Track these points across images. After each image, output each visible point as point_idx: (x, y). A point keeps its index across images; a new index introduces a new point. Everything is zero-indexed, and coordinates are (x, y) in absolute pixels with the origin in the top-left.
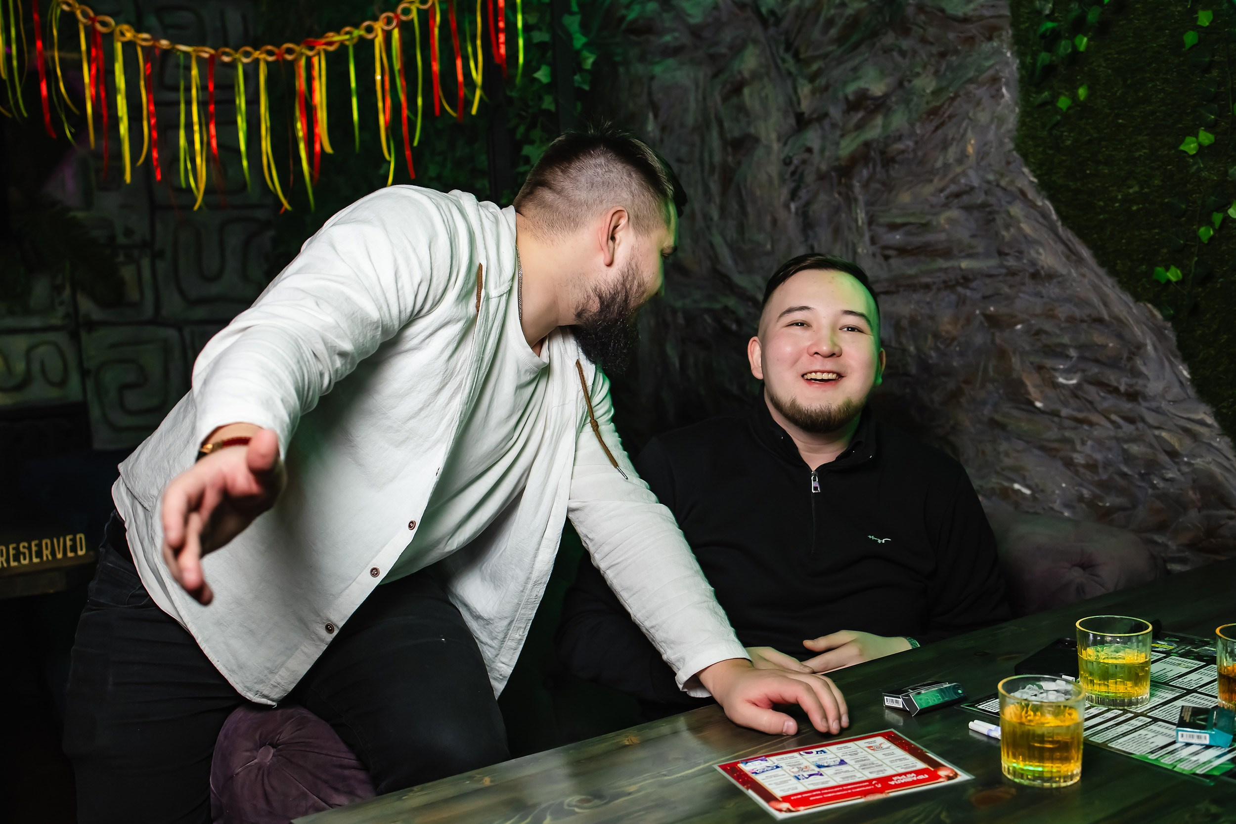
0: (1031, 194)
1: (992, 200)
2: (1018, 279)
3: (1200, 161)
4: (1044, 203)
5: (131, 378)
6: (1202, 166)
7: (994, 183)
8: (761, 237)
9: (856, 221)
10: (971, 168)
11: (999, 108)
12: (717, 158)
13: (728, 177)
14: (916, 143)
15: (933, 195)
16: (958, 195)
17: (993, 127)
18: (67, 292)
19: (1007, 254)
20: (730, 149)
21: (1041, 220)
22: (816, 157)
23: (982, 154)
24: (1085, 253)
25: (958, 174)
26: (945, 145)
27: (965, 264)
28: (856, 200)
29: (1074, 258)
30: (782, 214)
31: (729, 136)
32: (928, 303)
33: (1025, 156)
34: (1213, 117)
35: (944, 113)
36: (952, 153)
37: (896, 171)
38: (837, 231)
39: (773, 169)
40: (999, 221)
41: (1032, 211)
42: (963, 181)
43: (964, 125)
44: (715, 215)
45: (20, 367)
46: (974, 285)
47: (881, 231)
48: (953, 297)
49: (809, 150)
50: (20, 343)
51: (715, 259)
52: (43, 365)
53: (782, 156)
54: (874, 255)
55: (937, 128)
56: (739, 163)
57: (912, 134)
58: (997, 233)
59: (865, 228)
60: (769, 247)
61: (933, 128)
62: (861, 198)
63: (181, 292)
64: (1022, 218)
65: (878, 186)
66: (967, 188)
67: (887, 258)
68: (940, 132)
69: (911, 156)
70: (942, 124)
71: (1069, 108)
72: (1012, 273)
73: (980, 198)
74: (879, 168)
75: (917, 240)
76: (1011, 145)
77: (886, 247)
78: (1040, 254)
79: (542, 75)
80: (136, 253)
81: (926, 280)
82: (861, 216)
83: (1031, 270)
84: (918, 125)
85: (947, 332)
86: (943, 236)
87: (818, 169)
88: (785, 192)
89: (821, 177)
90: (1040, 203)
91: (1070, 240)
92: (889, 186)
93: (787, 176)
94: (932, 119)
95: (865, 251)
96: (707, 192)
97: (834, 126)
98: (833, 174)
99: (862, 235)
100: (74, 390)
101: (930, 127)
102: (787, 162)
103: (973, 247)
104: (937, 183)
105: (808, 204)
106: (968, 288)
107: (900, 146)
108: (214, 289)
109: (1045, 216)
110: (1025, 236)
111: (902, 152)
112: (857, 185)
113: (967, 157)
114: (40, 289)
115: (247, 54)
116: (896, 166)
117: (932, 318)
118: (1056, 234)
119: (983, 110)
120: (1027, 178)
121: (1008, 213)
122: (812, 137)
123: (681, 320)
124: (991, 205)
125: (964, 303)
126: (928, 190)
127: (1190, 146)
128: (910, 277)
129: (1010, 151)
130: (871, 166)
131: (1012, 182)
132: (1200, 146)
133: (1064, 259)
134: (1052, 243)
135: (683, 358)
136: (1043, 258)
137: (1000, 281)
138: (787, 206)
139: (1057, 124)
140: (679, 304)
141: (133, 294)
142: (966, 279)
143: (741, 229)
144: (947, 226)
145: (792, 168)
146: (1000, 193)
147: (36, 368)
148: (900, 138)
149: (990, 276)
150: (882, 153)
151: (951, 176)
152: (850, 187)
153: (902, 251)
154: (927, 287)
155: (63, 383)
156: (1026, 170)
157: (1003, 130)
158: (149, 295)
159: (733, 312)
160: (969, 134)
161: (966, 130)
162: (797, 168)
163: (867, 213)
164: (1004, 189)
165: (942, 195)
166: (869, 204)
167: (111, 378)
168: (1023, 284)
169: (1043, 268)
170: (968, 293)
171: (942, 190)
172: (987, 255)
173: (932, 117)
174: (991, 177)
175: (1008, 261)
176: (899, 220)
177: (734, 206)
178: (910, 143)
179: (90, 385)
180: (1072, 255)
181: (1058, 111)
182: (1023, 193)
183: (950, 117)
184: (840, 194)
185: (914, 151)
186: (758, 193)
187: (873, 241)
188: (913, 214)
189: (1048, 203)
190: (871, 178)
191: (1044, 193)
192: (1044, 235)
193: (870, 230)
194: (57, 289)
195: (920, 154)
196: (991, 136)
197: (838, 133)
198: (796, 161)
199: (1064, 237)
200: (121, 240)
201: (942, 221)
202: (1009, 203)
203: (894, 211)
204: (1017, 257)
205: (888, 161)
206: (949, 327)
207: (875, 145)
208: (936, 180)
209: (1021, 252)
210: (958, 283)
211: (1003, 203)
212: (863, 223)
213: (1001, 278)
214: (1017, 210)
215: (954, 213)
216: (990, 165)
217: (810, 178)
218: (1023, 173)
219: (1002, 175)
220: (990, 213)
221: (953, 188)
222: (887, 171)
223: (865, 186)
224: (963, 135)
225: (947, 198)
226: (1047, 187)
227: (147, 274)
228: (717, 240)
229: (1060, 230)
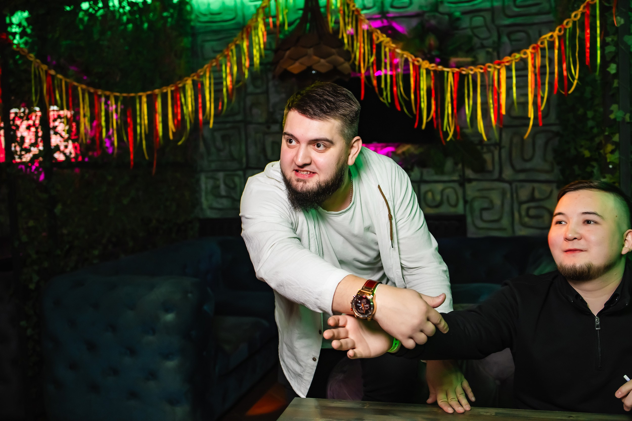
5: (486, 205)
18: (460, 166)
45: (438, 197)
50: (440, 187)
52: (448, 197)
63: (513, 166)
79: (613, 69)
80: (492, 148)
100: (460, 209)
108: (528, 165)
114: (449, 164)
115: (472, 70)
141: (489, 166)
147: (445, 198)
155: (456, 206)
158: (497, 168)
167: (477, 205)
179: (468, 207)
194: (456, 164)
227: (497, 158)
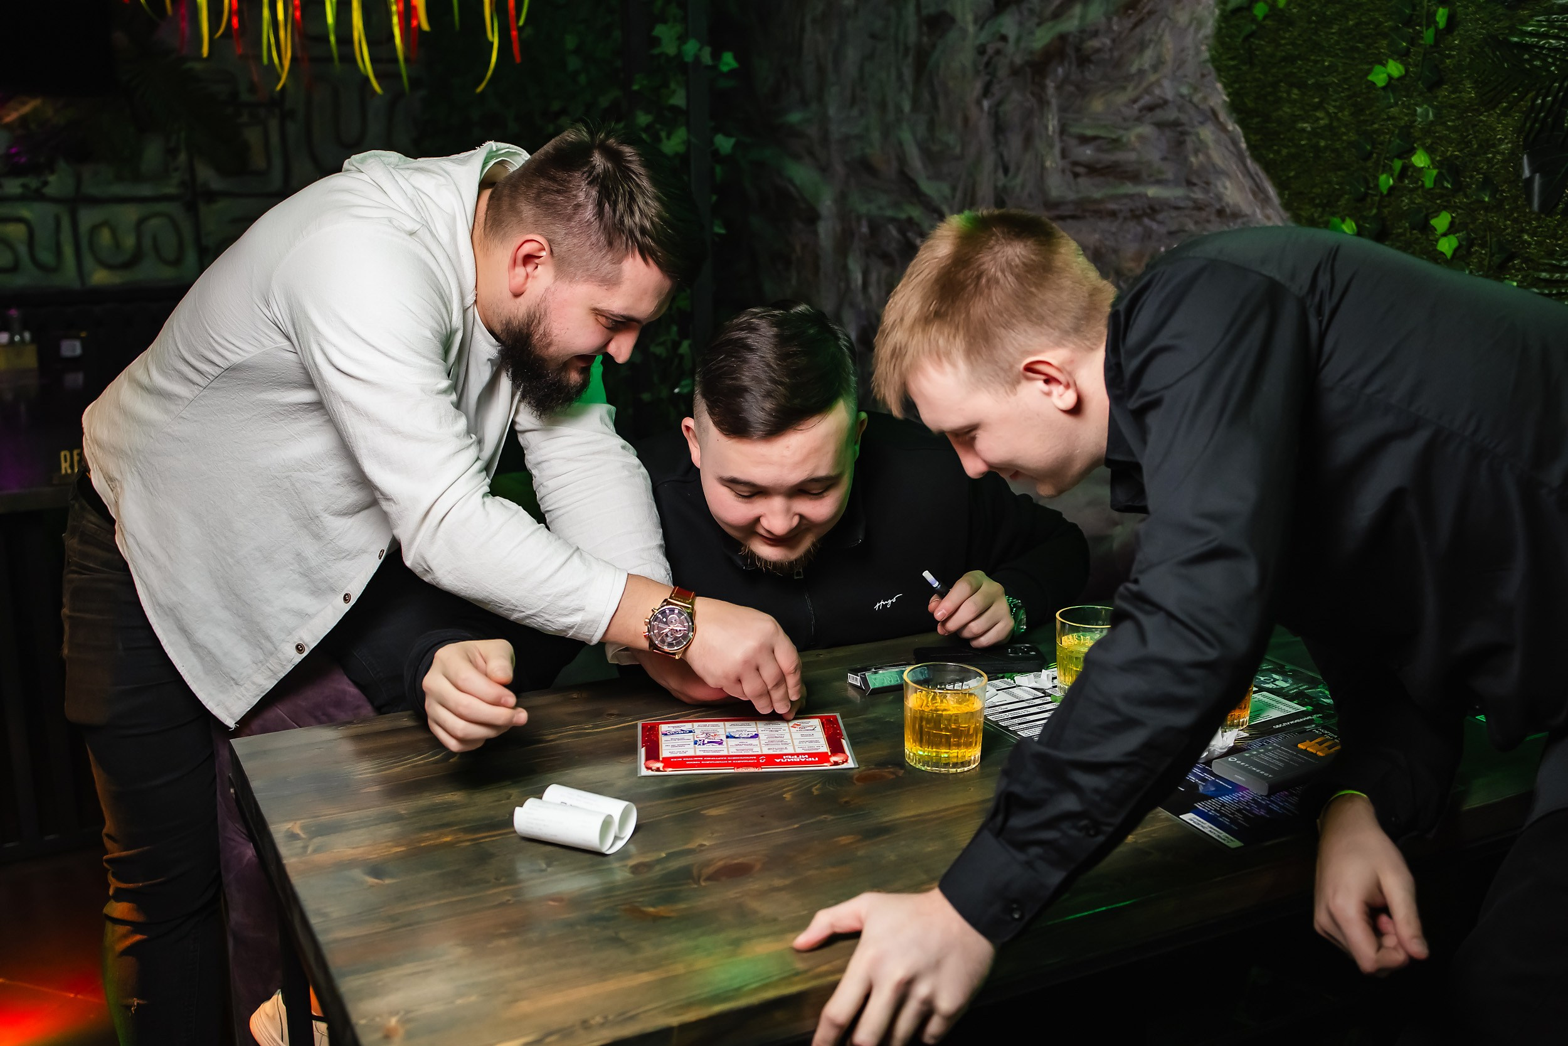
0: (1223, 116)
1: (1184, 118)
2: (1204, 214)
3: (1391, 95)
4: (1234, 128)
6: (1392, 101)
7: (1188, 99)
8: (951, 138)
9: (1046, 128)
10: (1165, 77)
11: (1200, 8)
12: (912, 38)
13: (922, 61)
14: (1114, 41)
15: (1126, 105)
16: (1151, 108)
17: (1192, 30)
18: (183, 157)
19: (1194, 184)
20: (925, 29)
21: (1231, 148)
22: (1010, 48)
23: (1181, 64)
24: (1271, 191)
25: (1151, 85)
26: (1142, 46)
27: (1152, 191)
28: (1048, 103)
29: (1262, 196)
30: (974, 112)
31: (925, 12)
32: (1114, 234)
33: (1218, 70)
34: (1404, 44)
35: (1144, 8)
36: (1149, 55)
37: (1092, 73)
38: (1028, 139)
39: (965, 57)
40: (1189, 146)
41: (1223, 136)
42: (1157, 91)
43: (1163, 24)
44: (907, 107)
45: (129, 242)
46: (1160, 217)
47: (1073, 142)
48: (1139, 229)
49: (1004, 38)
50: (129, 214)
51: (902, 160)
52: (155, 239)
53: (978, 42)
54: (1063, 171)
55: (1136, 25)
56: (934, 46)
57: (1109, 29)
58: (1186, 159)
59: (1056, 138)
60: (958, 150)
61: (1130, 25)
62: (1054, 102)
63: (316, 160)
64: (1211, 144)
65: (1071, 88)
66: (1161, 101)
67: (1076, 175)
68: (1138, 30)
69: (1107, 56)
70: (1140, 22)
71: (1266, 17)
72: (1199, 207)
73: (1171, 114)
74: (1074, 68)
75: (1108, 158)
76: (1206, 55)
77: (1076, 164)
78: (1226, 188)
80: (262, 112)
81: (1112, 206)
82: (1052, 125)
83: (1218, 207)
84: (1115, 19)
85: (1131, 270)
86: (1133, 156)
87: (1012, 63)
88: (978, 86)
89: (1015, 72)
90: (1230, 128)
91: (1257, 174)
92: (1083, 91)
93: (981, 68)
94: (1131, 14)
95: (1054, 165)
96: (900, 76)
97: (1031, 11)
98: (1028, 70)
99: (1051, 146)
100: (190, 269)
101: (1128, 23)
102: (981, 50)
103: (1160, 172)
104: (1130, 93)
105: (1000, 103)
106: (1153, 220)
107: (1095, 43)
109: (1235, 143)
110: (1214, 165)
111: (1098, 51)
112: (1051, 86)
113: (1163, 63)
114: (152, 153)
116: (1092, 67)
117: (1115, 251)
118: (1245, 165)
119: (1183, 9)
120: (1218, 97)
121: (1197, 135)
122: (1008, 24)
123: (865, 229)
124: (1182, 124)
125: (1150, 237)
126: (1121, 98)
127: (1379, 77)
128: (1096, 201)
129: (1205, 62)
130: (1066, 64)
131: (1205, 99)
132: (1390, 77)
133: (1250, 196)
134: (1240, 176)
135: (866, 274)
136: (1228, 192)
137: (1186, 216)
138: (979, 103)
139: (1252, 34)
140: (863, 208)
141: (258, 161)
142: (1153, 209)
143: (931, 125)
144: (1137, 145)
145: (985, 59)
146: (1192, 111)
147: (147, 243)
148: (1095, 34)
149: (1177, 208)
150: (1078, 50)
151: (1144, 84)
152: (1043, 87)
153: (1093, 170)
154: (1113, 214)
155: (178, 263)
156: (1219, 86)
157: (1200, 36)
158: (277, 162)
159: (918, 225)
160: (1167, 38)
161: (1164, 31)
162: (991, 58)
163: (1059, 121)
164: (1196, 107)
165: (1136, 106)
166: (1063, 109)
168: (1208, 221)
169: (1228, 205)
170: (1154, 226)
171: (1135, 101)
172: (1177, 183)
173: (1130, 12)
174: (1185, 90)
175: (1194, 192)
176: (1089, 132)
177: (926, 97)
178: (1108, 42)
180: (1258, 191)
181: (1254, 19)
182: (1214, 114)
183: (1151, 13)
184: (1033, 94)
185: (1111, 50)
186: (951, 84)
187: (1064, 154)
188: (1105, 126)
189: (1238, 129)
190: (1066, 80)
191: (1234, 115)
192: (1233, 166)
193: (1062, 141)
194: (171, 152)
195: (1116, 54)
196: (1189, 41)
197: (1036, 20)
198: (990, 50)
199: (1252, 171)
200: (245, 97)
201: (1133, 138)
202: (1202, 123)
203: (1086, 121)
204: (1204, 188)
205: (1084, 60)
206: (1131, 265)
207: (1071, 39)
208: (1130, 88)
209: (1208, 183)
210: (1145, 214)
211: (1196, 123)
212: (1054, 132)
213: (1187, 212)
214: (1207, 133)
215: (1146, 129)
216: (1185, 76)
217: (1003, 72)
218: (1216, 89)
219: (1196, 89)
220: (1183, 133)
221: (1146, 100)
222: (1082, 72)
223: (1059, 88)
224: (1161, 37)
225: (1141, 110)
226: (1237, 108)
227: (275, 138)
228: (906, 136)
229: (1249, 162)
